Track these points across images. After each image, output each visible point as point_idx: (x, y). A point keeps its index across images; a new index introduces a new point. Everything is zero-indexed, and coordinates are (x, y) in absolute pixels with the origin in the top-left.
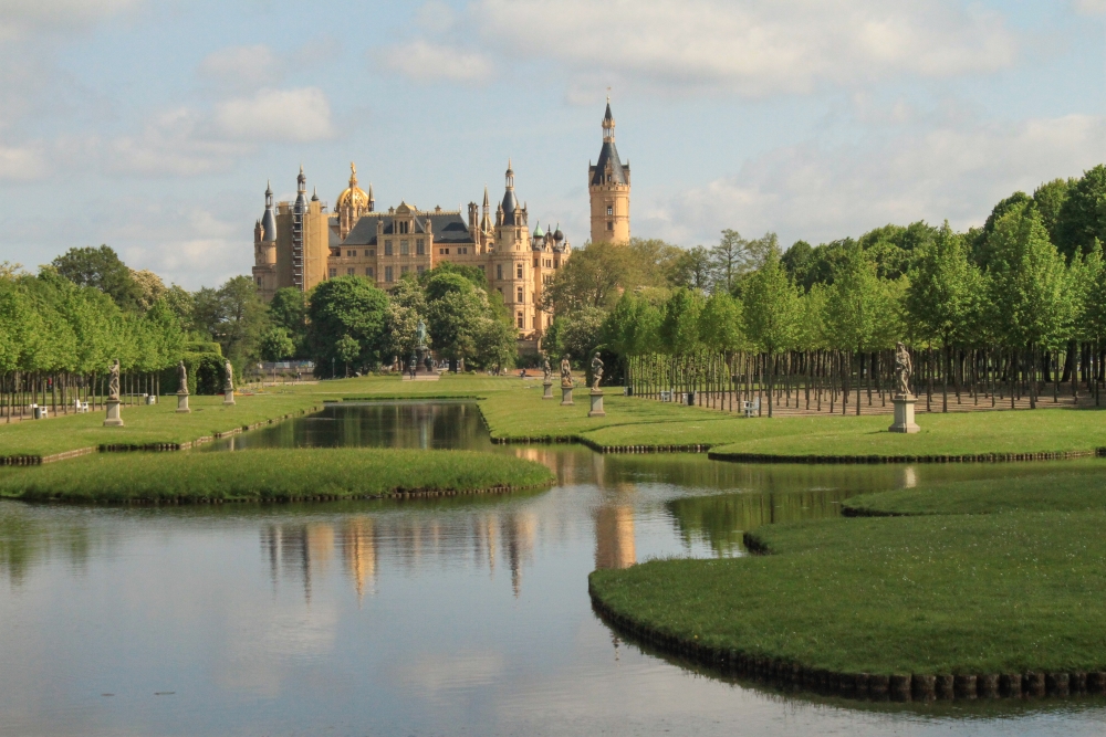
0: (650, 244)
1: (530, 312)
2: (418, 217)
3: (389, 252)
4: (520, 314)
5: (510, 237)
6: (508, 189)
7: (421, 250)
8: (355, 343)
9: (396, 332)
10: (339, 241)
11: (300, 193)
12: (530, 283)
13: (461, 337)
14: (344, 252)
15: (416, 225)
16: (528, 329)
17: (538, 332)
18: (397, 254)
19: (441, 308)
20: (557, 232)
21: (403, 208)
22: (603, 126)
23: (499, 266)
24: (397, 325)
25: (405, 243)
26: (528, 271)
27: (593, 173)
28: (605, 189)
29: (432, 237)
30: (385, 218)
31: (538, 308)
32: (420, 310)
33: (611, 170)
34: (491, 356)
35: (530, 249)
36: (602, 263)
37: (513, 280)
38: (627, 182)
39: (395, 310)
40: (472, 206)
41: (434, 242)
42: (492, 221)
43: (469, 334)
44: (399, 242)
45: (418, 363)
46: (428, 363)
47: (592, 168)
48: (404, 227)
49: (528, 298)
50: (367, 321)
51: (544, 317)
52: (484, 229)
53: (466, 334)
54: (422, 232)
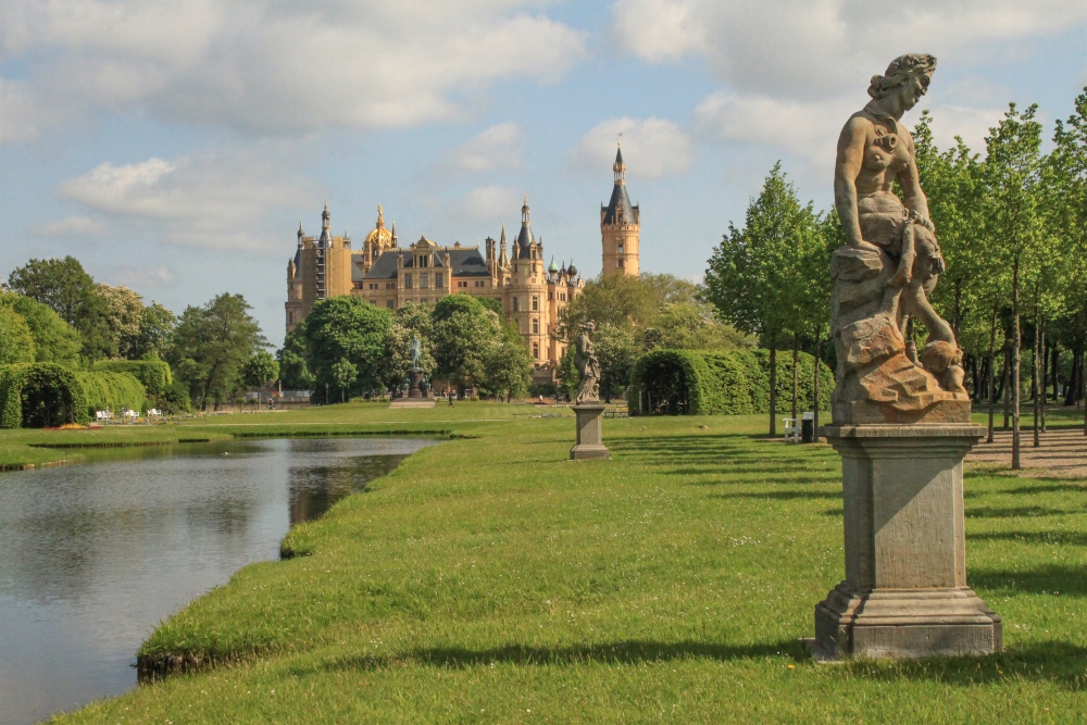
0: (661, 278)
1: (545, 344)
2: (438, 252)
3: (409, 285)
4: (535, 345)
5: (526, 269)
6: (524, 224)
7: (439, 283)
8: (353, 367)
9: (397, 355)
10: (362, 274)
11: (324, 229)
12: (544, 315)
13: (468, 361)
14: (366, 285)
15: (435, 258)
16: (543, 359)
17: (553, 361)
18: (416, 286)
19: (447, 329)
20: (571, 267)
21: (423, 242)
22: (615, 169)
23: (515, 299)
24: (398, 348)
25: (424, 276)
26: (544, 304)
27: (605, 213)
28: (616, 228)
29: (450, 270)
30: (406, 254)
31: (553, 338)
32: (424, 332)
33: (622, 210)
34: (502, 381)
35: (545, 282)
36: (617, 293)
37: (529, 312)
38: (637, 223)
39: (398, 331)
40: (489, 241)
41: (453, 275)
42: (509, 255)
43: (478, 358)
44: (418, 276)
45: (411, 388)
46: (422, 387)
47: (603, 209)
48: (424, 261)
49: (543, 329)
50: (366, 343)
51: (559, 347)
52: (501, 264)
53: (474, 357)
54: (440, 265)
